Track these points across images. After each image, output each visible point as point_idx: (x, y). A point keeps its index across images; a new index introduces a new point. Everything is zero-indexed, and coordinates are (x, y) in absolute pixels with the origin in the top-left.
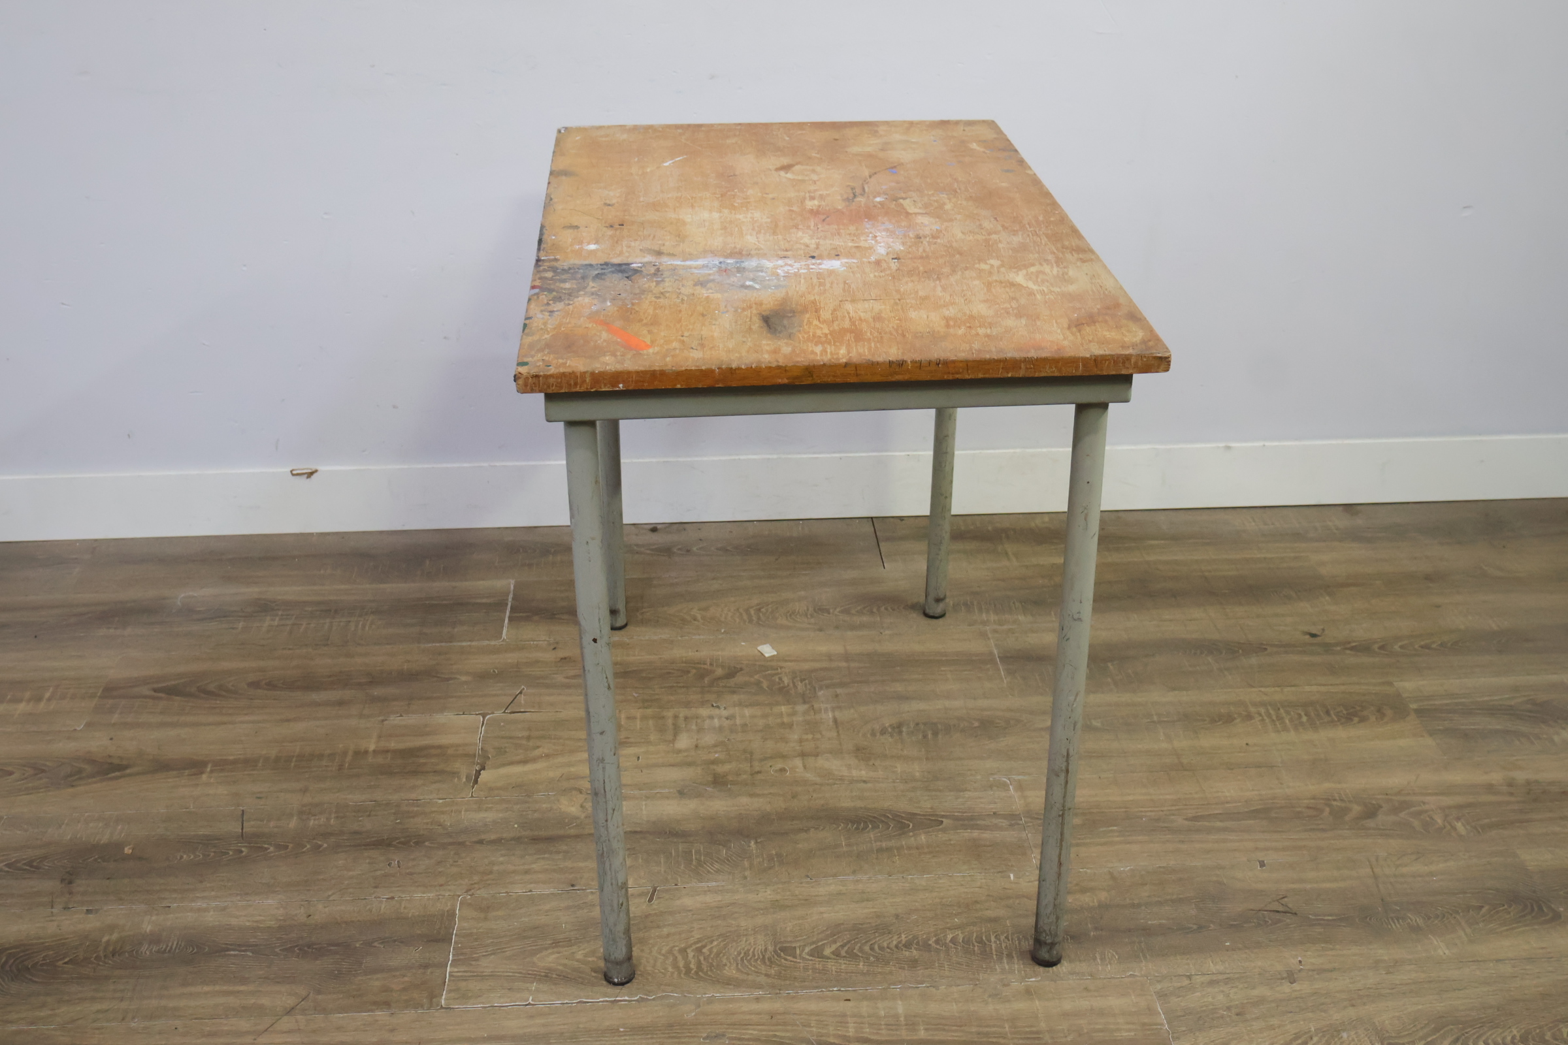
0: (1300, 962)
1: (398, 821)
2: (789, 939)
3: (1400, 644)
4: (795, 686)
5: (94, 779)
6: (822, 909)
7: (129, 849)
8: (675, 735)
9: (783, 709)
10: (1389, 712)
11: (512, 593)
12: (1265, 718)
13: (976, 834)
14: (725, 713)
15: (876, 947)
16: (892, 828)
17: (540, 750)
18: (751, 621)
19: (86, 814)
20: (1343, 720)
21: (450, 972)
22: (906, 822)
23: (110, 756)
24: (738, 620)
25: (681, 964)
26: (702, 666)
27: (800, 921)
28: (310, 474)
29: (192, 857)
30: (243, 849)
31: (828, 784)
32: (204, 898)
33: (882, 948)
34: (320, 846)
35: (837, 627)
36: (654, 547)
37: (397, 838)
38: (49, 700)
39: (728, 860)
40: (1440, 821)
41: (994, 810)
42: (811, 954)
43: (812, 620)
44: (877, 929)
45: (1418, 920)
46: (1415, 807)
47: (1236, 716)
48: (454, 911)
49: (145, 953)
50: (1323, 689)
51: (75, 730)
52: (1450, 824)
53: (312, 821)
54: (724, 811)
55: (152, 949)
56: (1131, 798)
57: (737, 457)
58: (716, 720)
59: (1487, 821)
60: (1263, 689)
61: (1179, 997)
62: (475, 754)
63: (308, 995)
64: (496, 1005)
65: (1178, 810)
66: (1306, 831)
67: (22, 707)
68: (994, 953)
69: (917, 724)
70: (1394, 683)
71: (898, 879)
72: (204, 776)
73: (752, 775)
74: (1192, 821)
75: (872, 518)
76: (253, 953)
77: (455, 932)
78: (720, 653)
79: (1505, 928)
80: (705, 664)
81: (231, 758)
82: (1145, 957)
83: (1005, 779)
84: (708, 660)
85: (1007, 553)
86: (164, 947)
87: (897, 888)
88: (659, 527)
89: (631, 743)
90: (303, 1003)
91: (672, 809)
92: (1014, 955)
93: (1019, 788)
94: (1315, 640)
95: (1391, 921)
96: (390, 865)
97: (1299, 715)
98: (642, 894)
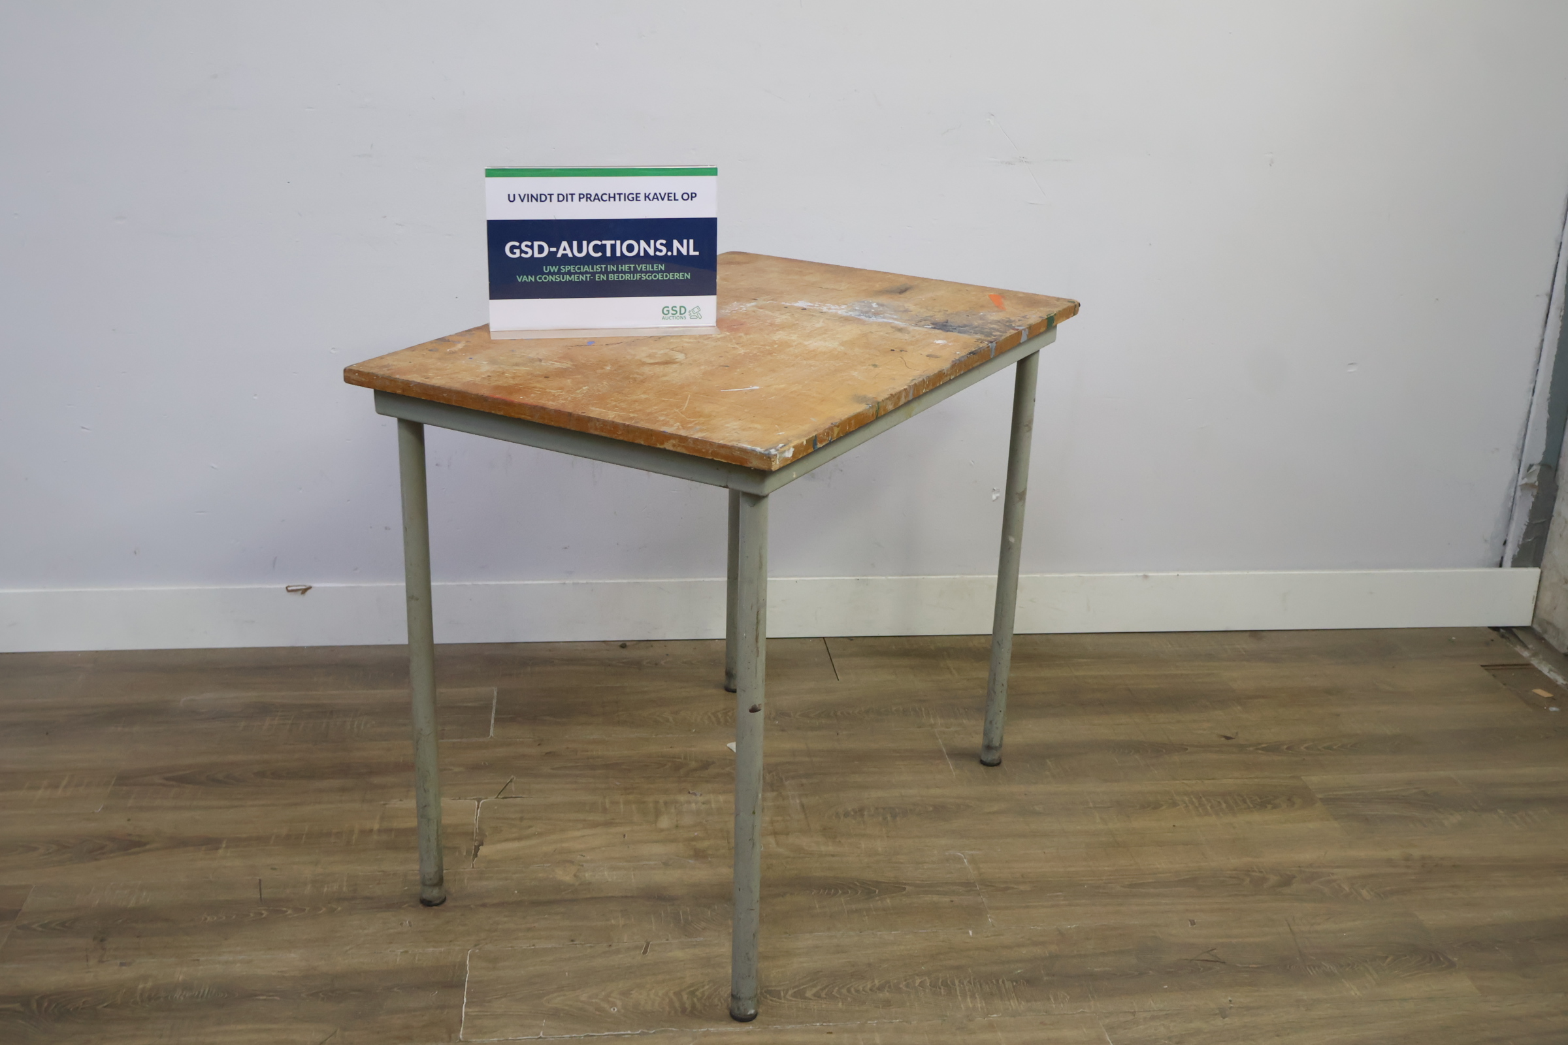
0: (1230, 1001)
1: (406, 888)
2: (774, 984)
3: (1306, 745)
4: (764, 777)
5: (117, 854)
6: (801, 960)
7: (155, 911)
8: (657, 817)
10: (1298, 801)
11: (495, 698)
12: (1189, 805)
13: (936, 898)
14: (700, 799)
15: (853, 990)
16: (861, 893)
17: (534, 829)
18: (719, 723)
19: (112, 883)
20: (1258, 807)
21: (465, 1013)
22: (873, 888)
23: (130, 835)
24: (707, 722)
25: (677, 1004)
26: (677, 760)
27: (783, 970)
28: (304, 591)
29: (215, 918)
30: (263, 912)
31: (800, 858)
32: (230, 952)
33: (857, 991)
34: (335, 909)
35: (798, 729)
36: (624, 661)
37: (406, 903)
38: (66, 786)
39: (713, 920)
40: (1347, 889)
41: (951, 879)
42: (795, 995)
43: (775, 723)
44: (852, 975)
45: (1332, 967)
46: (1324, 877)
47: (1162, 803)
48: (465, 962)
49: (179, 998)
50: (1238, 781)
51: (93, 813)
52: (1356, 890)
53: (326, 888)
54: (706, 880)
55: (185, 995)
56: (1073, 869)
57: (702, 580)
58: (693, 805)
59: (1388, 888)
60: (1185, 782)
61: (1125, 1029)
62: (473, 833)
63: (336, 1032)
64: (510, 1038)
65: (1116, 879)
66: (1230, 896)
67: (40, 793)
68: (959, 994)
69: (877, 809)
70: (1303, 777)
71: (868, 935)
72: (221, 852)
73: (730, 850)
74: (1126, 888)
75: (824, 638)
76: (280, 998)
77: (467, 979)
78: (693, 749)
79: (1408, 974)
80: (679, 758)
81: (245, 835)
82: (1093, 997)
83: (959, 854)
84: (682, 755)
85: (948, 668)
86: (197, 993)
87: (868, 942)
88: (628, 644)
89: (617, 823)
90: (331, 1038)
91: (659, 877)
92: (977, 996)
93: (973, 860)
94: (1230, 742)
95: (1308, 969)
96: (401, 924)
97: (1219, 802)
98: (637, 948)
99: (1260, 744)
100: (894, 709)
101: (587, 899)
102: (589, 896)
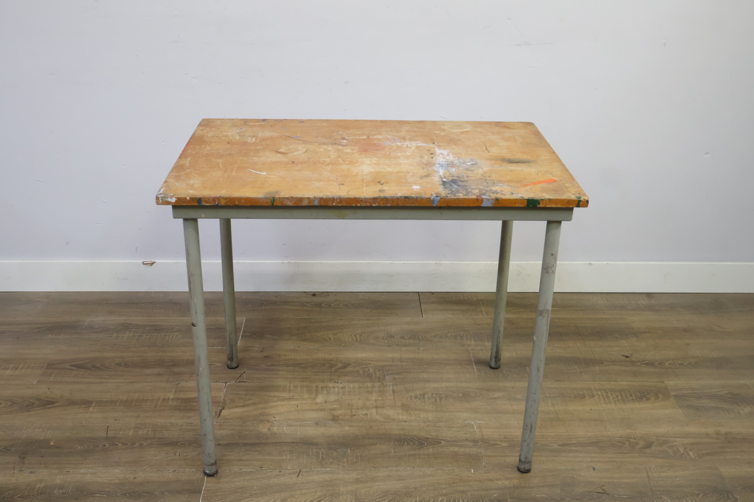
1: (181, 433)
2: (363, 498)
3: (669, 362)
4: (375, 374)
5: (39, 408)
6: (380, 483)
7: (53, 442)
8: (316, 395)
9: (369, 384)
10: (661, 396)
11: (244, 323)
12: (601, 396)
13: (456, 449)
14: (341, 385)
16: (417, 444)
17: (252, 400)
18: (357, 341)
19: (34, 425)
20: (638, 399)
22: (424, 442)
23: (48, 397)
24: (350, 340)
26: (332, 362)
27: (369, 489)
28: (152, 264)
29: (82, 447)
30: (106, 444)
31: (387, 422)
32: (86, 468)
34: (143, 444)
35: (398, 345)
36: (313, 303)
37: (180, 442)
38: (21, 369)
39: (337, 458)
40: (682, 451)
41: (466, 438)
43: (386, 341)
44: (405, 494)
45: (668, 499)
46: (670, 443)
47: (586, 395)
49: (56, 494)
50: (629, 383)
51: (32, 384)
52: (687, 452)
53: (140, 432)
54: (336, 433)
55: (59, 492)
57: (354, 262)
58: (336, 389)
59: (705, 452)
60: (600, 383)
62: (220, 402)
65: (555, 440)
66: (616, 453)
67: (8, 372)
69: (432, 394)
70: (665, 382)
71: (417, 470)
72: (91, 408)
73: (351, 416)
74: (561, 446)
75: (418, 292)
76: (107, 496)
77: (203, 488)
80: (333, 361)
81: (105, 400)
83: (473, 423)
84: (335, 359)
85: (482, 312)
86: (65, 491)
87: (417, 474)
88: (316, 293)
89: (295, 399)
91: (312, 432)
93: (479, 427)
94: (627, 359)
95: (654, 499)
96: (175, 454)
97: (617, 396)
98: (294, 473)
99: (644, 361)
100: (449, 335)
101: (273, 443)
102: (274, 441)
